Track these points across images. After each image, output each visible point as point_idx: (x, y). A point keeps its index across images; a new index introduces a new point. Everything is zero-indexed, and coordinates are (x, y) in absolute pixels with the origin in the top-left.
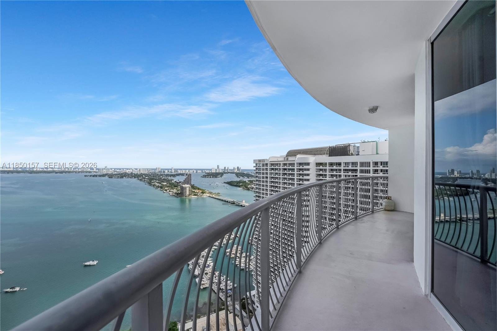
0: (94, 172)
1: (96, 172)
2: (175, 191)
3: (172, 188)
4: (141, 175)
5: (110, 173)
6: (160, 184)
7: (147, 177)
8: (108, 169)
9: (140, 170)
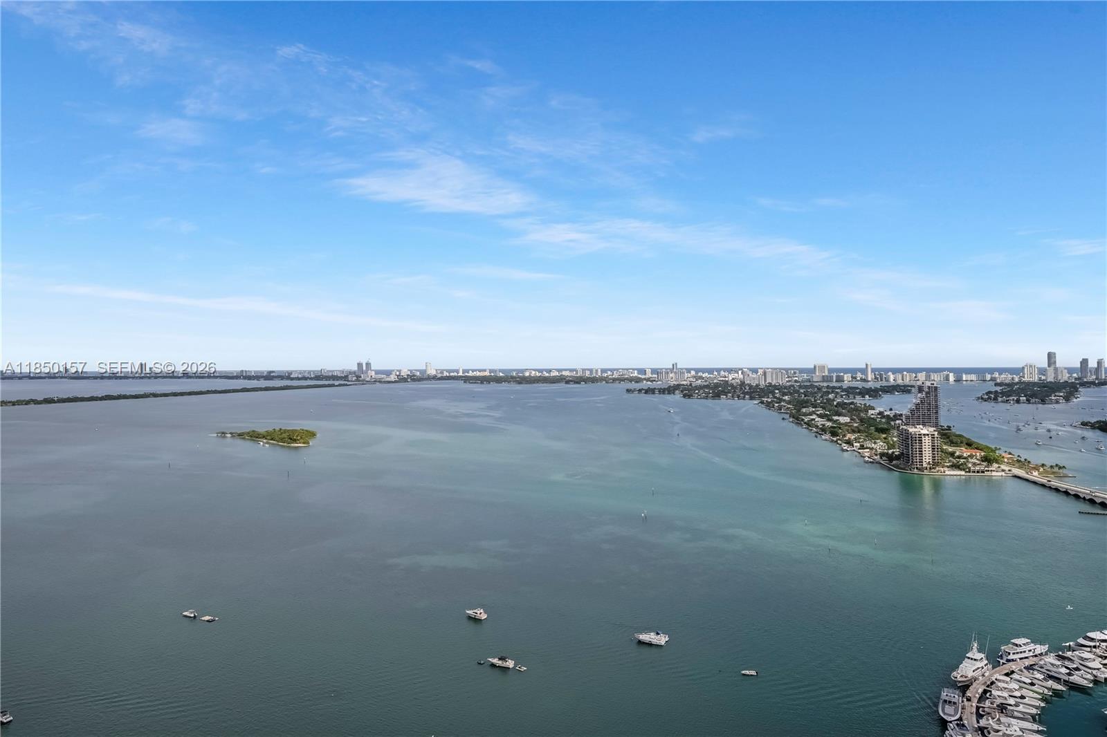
0: (648, 380)
1: (652, 381)
2: (880, 446)
3: (870, 437)
4: (770, 389)
5: (685, 383)
6: (829, 420)
7: (786, 398)
8: (681, 372)
9: (765, 374)
